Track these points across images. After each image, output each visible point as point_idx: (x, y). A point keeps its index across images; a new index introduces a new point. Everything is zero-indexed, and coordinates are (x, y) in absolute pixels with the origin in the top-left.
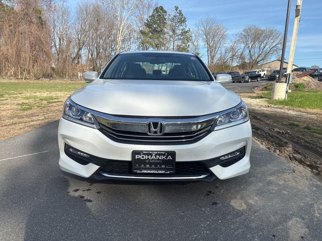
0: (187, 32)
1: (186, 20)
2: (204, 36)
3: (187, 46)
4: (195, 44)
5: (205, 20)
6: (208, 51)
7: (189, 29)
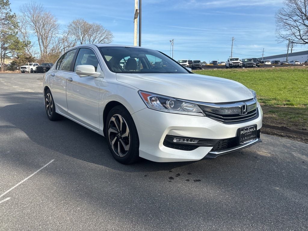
0: (12, 17)
1: (9, 3)
2: (32, 24)
3: (16, 33)
4: (22, 31)
5: (30, 6)
6: (39, 40)
7: (15, 14)
